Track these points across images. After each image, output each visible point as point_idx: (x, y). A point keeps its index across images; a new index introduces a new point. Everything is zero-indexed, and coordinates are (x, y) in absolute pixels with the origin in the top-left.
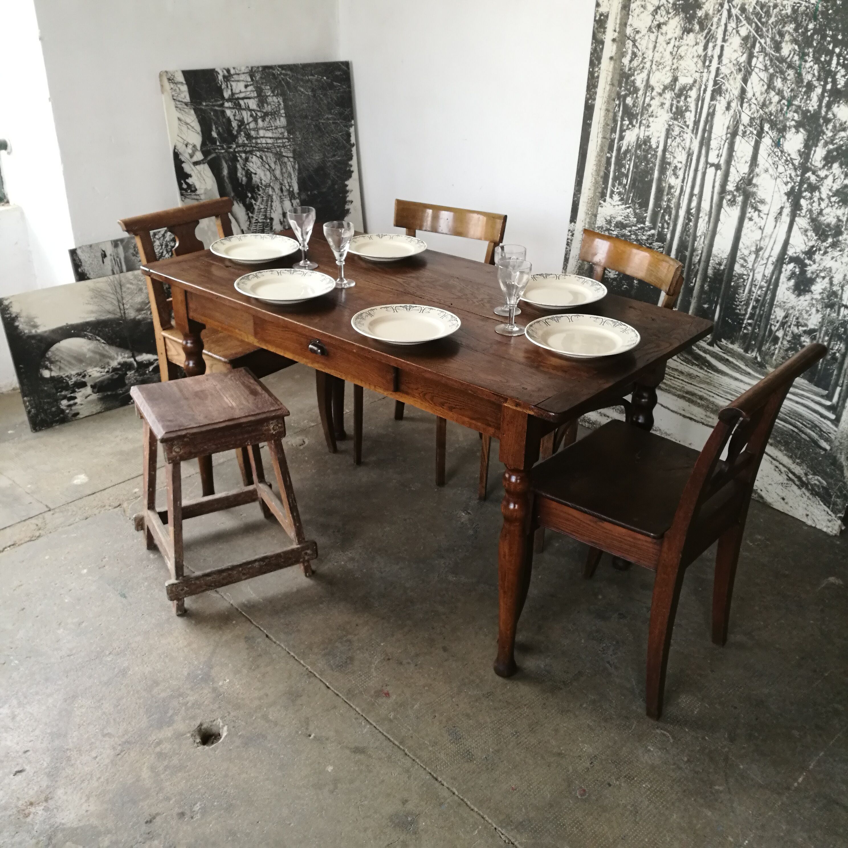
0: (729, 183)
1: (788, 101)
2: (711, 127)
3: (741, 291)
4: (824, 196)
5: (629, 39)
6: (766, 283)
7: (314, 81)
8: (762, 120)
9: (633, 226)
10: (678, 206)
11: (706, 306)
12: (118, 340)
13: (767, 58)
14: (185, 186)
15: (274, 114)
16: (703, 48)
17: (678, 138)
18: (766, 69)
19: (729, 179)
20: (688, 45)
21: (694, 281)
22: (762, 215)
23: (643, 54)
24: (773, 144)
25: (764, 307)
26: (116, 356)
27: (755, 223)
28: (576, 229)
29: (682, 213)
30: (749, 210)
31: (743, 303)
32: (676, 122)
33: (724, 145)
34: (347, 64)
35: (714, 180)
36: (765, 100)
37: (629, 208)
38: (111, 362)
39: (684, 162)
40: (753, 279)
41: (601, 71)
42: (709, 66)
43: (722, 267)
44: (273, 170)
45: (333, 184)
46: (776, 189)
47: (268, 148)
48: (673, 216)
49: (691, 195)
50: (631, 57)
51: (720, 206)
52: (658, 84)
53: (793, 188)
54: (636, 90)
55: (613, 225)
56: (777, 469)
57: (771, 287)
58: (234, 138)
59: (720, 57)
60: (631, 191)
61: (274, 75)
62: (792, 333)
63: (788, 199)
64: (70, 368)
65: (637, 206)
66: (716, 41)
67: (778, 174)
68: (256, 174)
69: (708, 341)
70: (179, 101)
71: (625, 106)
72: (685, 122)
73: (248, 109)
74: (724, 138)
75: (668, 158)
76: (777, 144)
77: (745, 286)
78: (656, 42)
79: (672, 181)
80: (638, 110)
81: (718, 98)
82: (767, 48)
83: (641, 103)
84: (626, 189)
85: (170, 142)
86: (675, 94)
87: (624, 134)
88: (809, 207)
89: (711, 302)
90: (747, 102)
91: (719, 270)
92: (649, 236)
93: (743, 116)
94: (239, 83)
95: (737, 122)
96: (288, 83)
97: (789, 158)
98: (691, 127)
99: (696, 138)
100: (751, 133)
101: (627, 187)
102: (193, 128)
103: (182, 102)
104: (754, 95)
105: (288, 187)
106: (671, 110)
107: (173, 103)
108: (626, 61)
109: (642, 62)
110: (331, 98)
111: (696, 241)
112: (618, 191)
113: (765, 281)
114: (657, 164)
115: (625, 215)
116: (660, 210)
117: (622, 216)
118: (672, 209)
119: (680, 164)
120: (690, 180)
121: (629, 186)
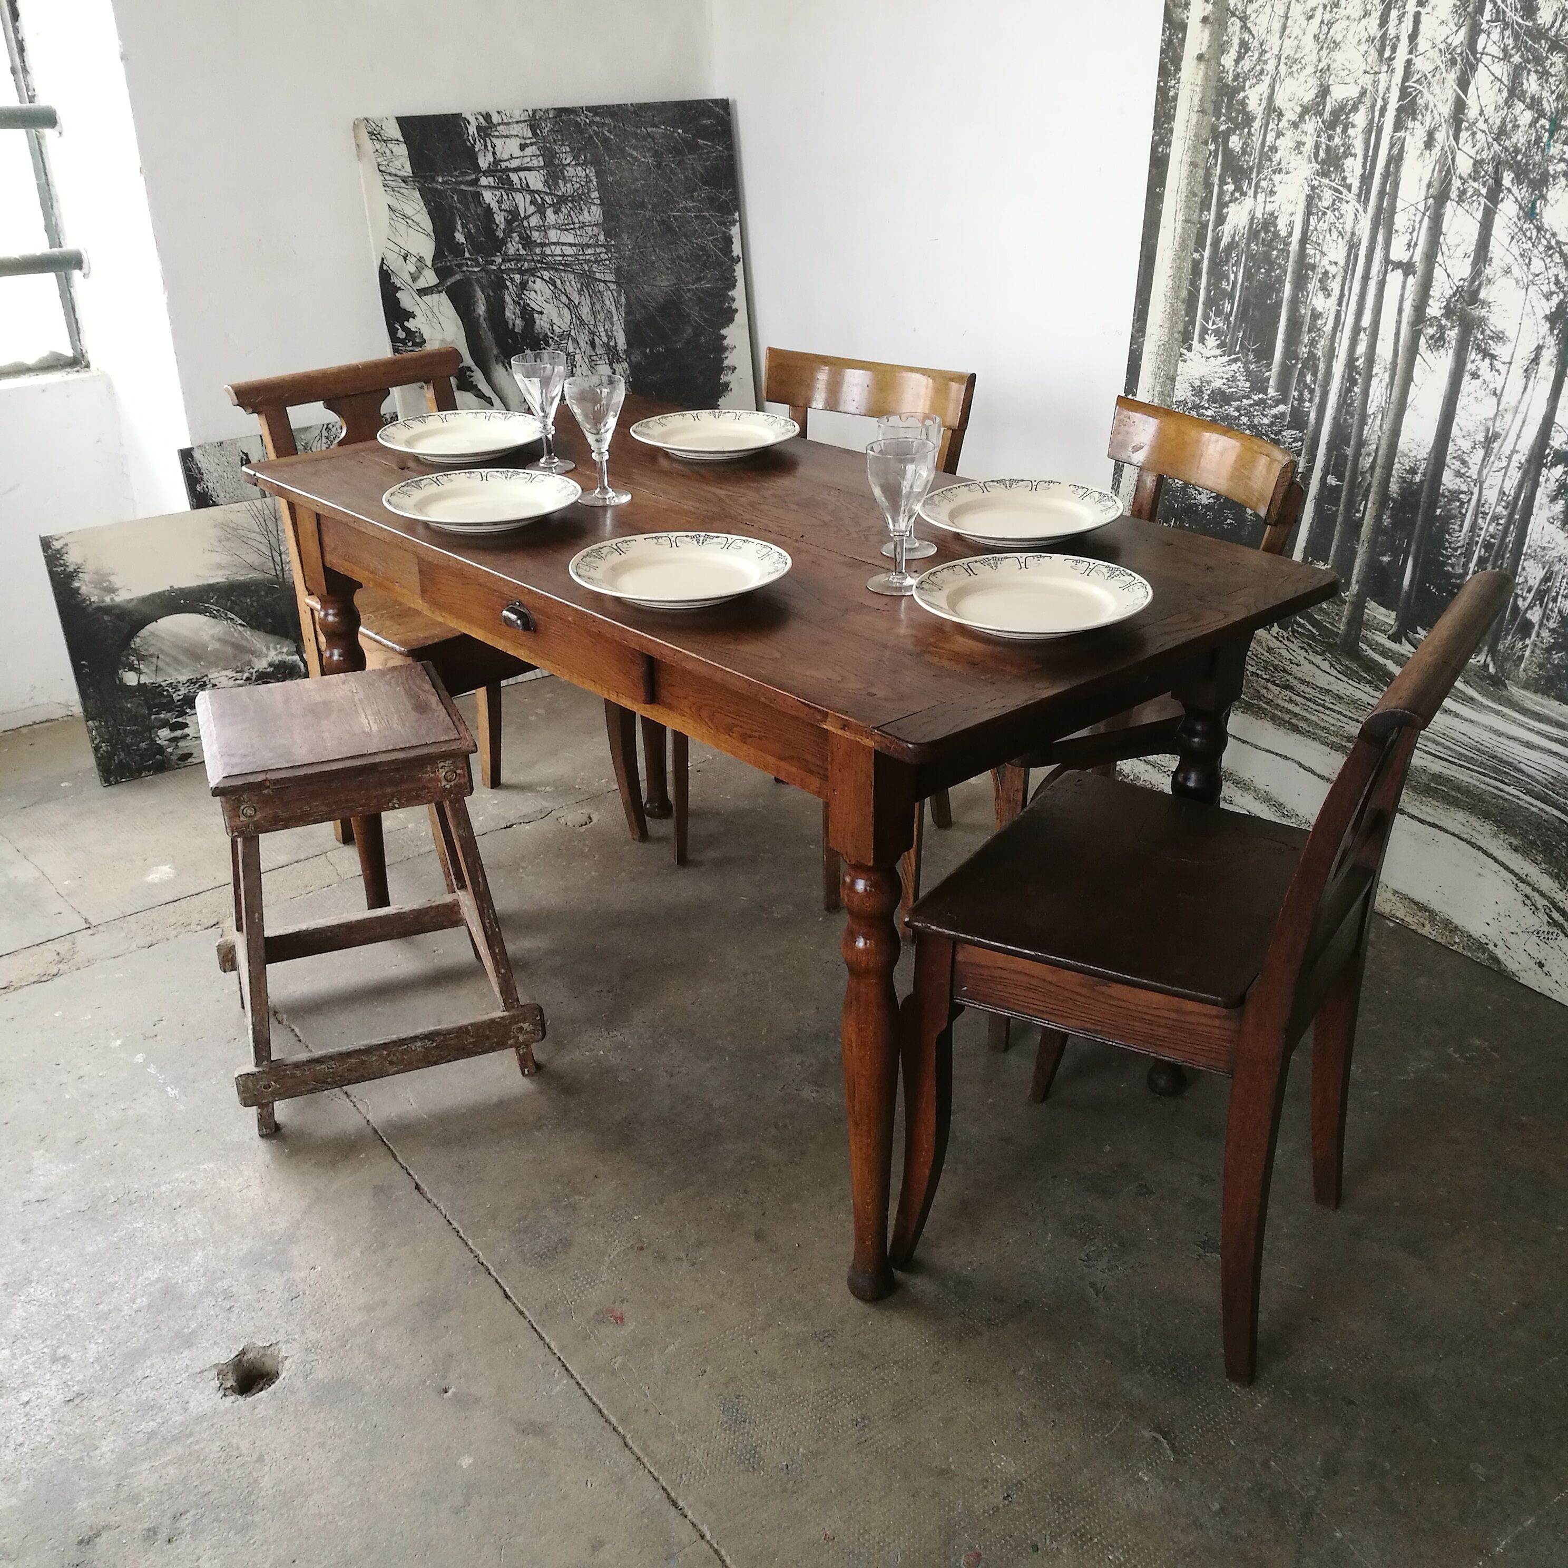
0: (1431, 302)
1: (1550, 120)
2: (1396, 185)
3: (1457, 527)
5: (1234, 15)
6: (1505, 507)
7: (658, 136)
8: (1499, 164)
9: (1244, 397)
10: (1331, 355)
11: (1386, 559)
12: (270, 620)
13: (1507, 33)
14: (401, 334)
15: (578, 200)
16: (1378, 22)
17: (1329, 212)
18: (1506, 57)
19: (1431, 293)
20: (1348, 18)
21: (1362, 509)
22: (1497, 364)
23: (1261, 45)
24: (1521, 214)
25: (1503, 559)
26: (264, 649)
27: (1484, 382)
29: (1338, 368)
30: (1472, 355)
31: (1459, 552)
32: (1326, 181)
33: (1421, 222)
34: (724, 105)
35: (1402, 295)
36: (1503, 123)
37: (1235, 361)
38: (255, 660)
39: (1342, 263)
40: (1479, 500)
41: (1181, 86)
42: (1391, 59)
43: (1418, 478)
44: (577, 307)
45: (697, 335)
46: (1528, 308)
47: (565, 265)
48: (1320, 376)
49: (1357, 330)
50: (1239, 52)
51: (1413, 351)
52: (1291, 104)
53: (1561, 305)
54: (1249, 119)
55: (1207, 397)
56: (1528, 902)
57: (1517, 517)
58: (497, 245)
59: (1413, 37)
60: (1240, 325)
61: (577, 124)
62: (1560, 612)
63: (1552, 329)
64: (176, 669)
65: (1251, 357)
66: (1404, 6)
67: (1531, 277)
68: (541, 313)
69: (1390, 632)
70: (390, 174)
71: (1228, 153)
72: (1344, 179)
73: (526, 189)
74: (1421, 207)
75: (1311, 257)
76: (1530, 213)
77: (1465, 515)
78: (1287, 18)
79: (1319, 302)
80: (1253, 160)
81: (1410, 124)
82: (1508, 11)
83: (1257, 146)
84: (1229, 323)
85: (374, 253)
86: (1323, 122)
87: (1225, 211)
89: (1395, 550)
90: (1467, 129)
91: (1411, 483)
92: (1275, 416)
93: (1460, 157)
94: (508, 140)
95: (1448, 172)
96: (606, 141)
97: (1553, 243)
98: (1355, 189)
99: (1365, 211)
100: (1477, 192)
101: (1232, 319)
102: (418, 224)
103: (396, 175)
104: (1482, 113)
105: (605, 339)
106: (1316, 155)
107: (379, 178)
108: (1228, 61)
109: (1259, 60)
110: (693, 169)
111: (1366, 424)
112: (1215, 327)
113: (1503, 504)
114: (1290, 269)
115: (1228, 376)
116: (1296, 363)
117: (1222, 378)
118: (1319, 359)
119: (1334, 266)
120: (1354, 299)
121: (1236, 317)
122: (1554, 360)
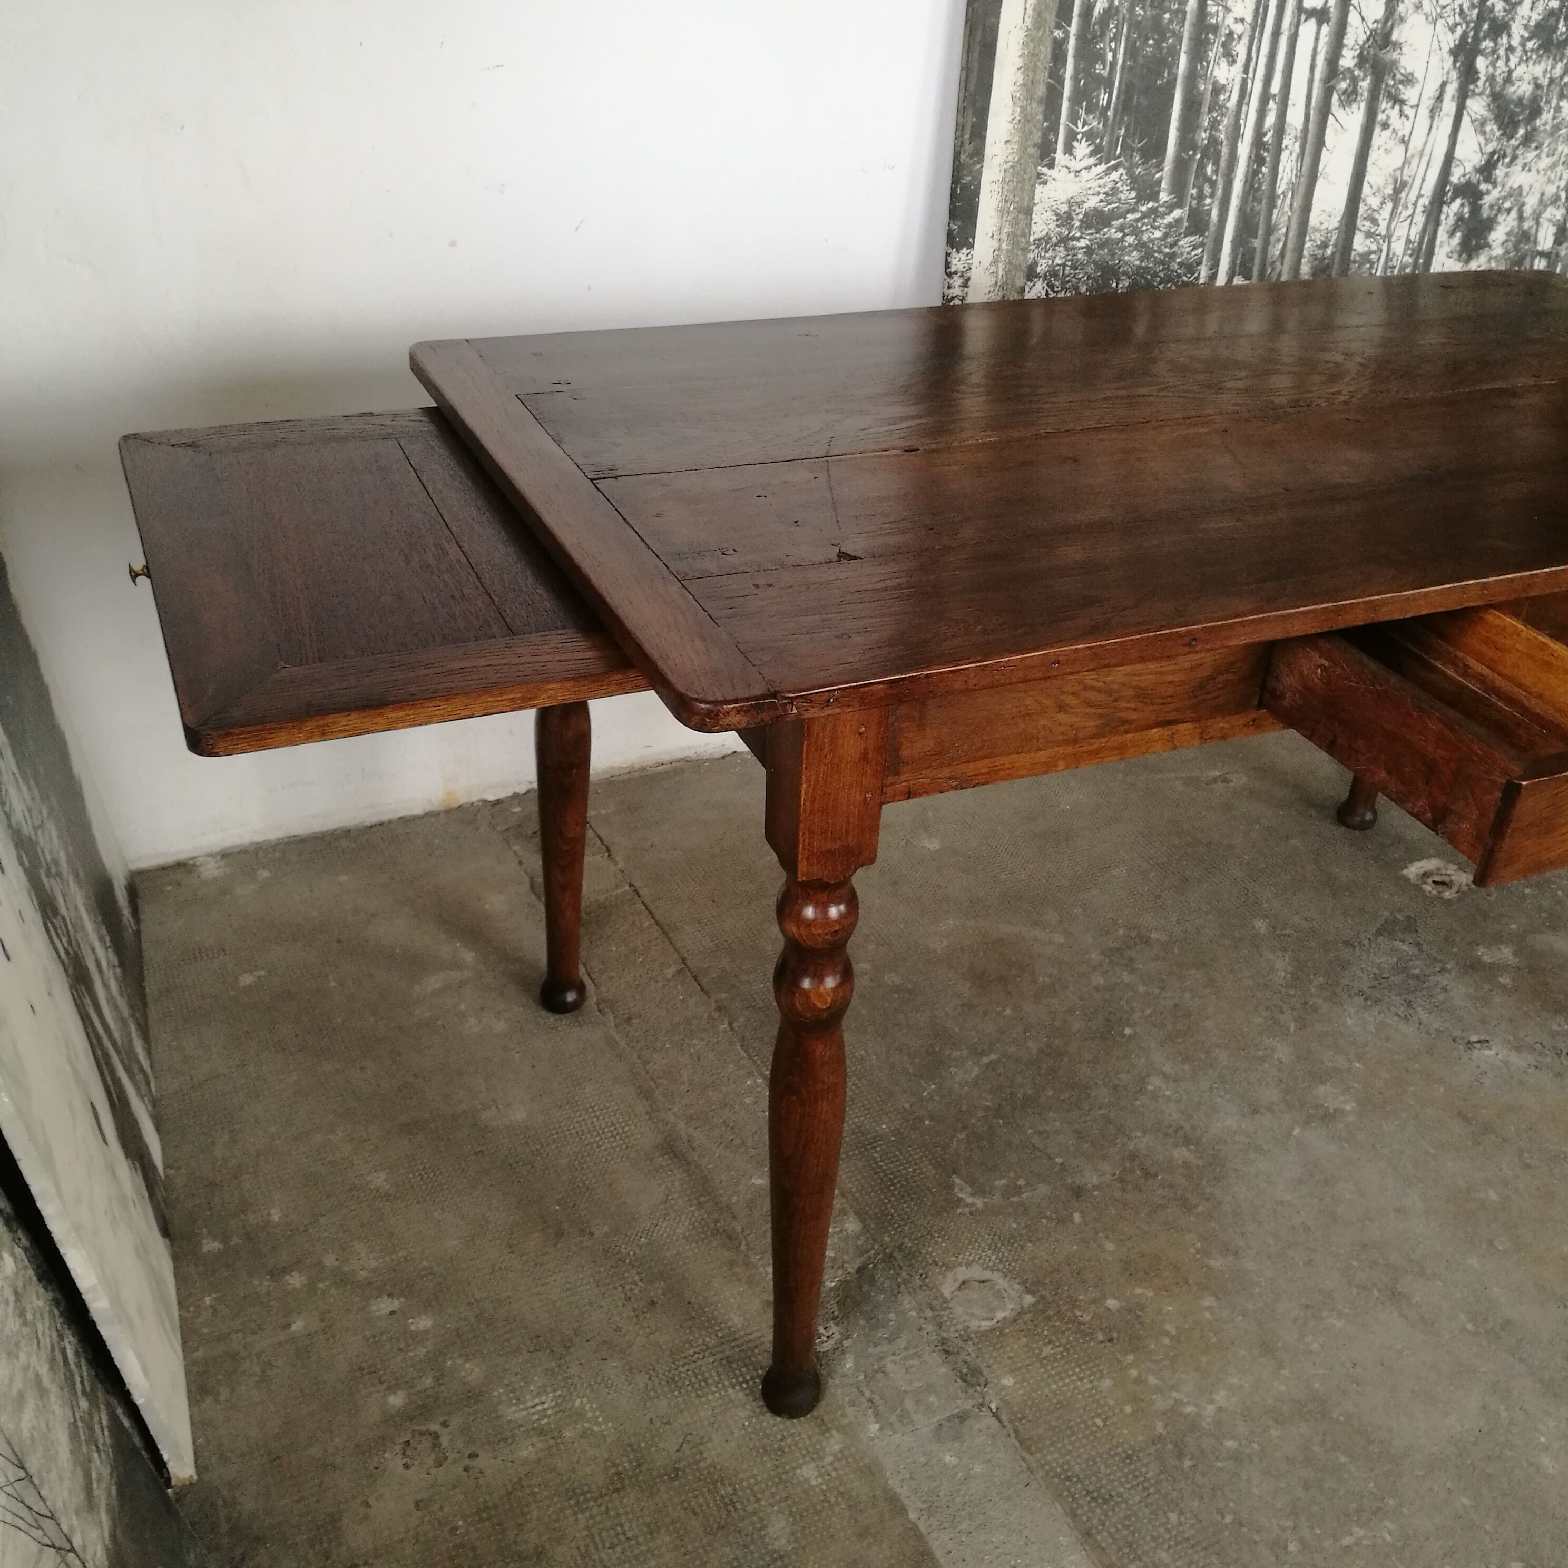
4: (1515, 42)
6: (1411, 256)
9: (1128, 212)
10: (1235, 134)
19: (1345, 41)
22: (1408, 111)
27: (1394, 130)
28: (975, 262)
29: (1244, 149)
30: (1384, 104)
35: (1315, 49)
37: (1115, 168)
39: (1249, 19)
40: (1387, 255)
43: (1329, 252)
46: (1436, 43)
48: (1223, 164)
49: (1265, 98)
51: (1325, 111)
53: (1464, 36)
55: (1077, 224)
57: (1421, 261)
60: (1122, 119)
63: (1454, 64)
65: (1137, 158)
67: (1439, 10)
75: (1212, 15)
79: (1221, 72)
84: (1106, 119)
88: (1491, 70)
91: (1323, 258)
92: (1170, 226)
101: (1110, 114)
111: (1275, 207)
112: (1086, 128)
113: (1409, 252)
114: (1186, 35)
115: (1106, 189)
116: (1195, 154)
117: (1099, 194)
118: (1222, 143)
119: (1240, 25)
120: (1262, 61)
121: (1116, 110)
122: (1456, 95)
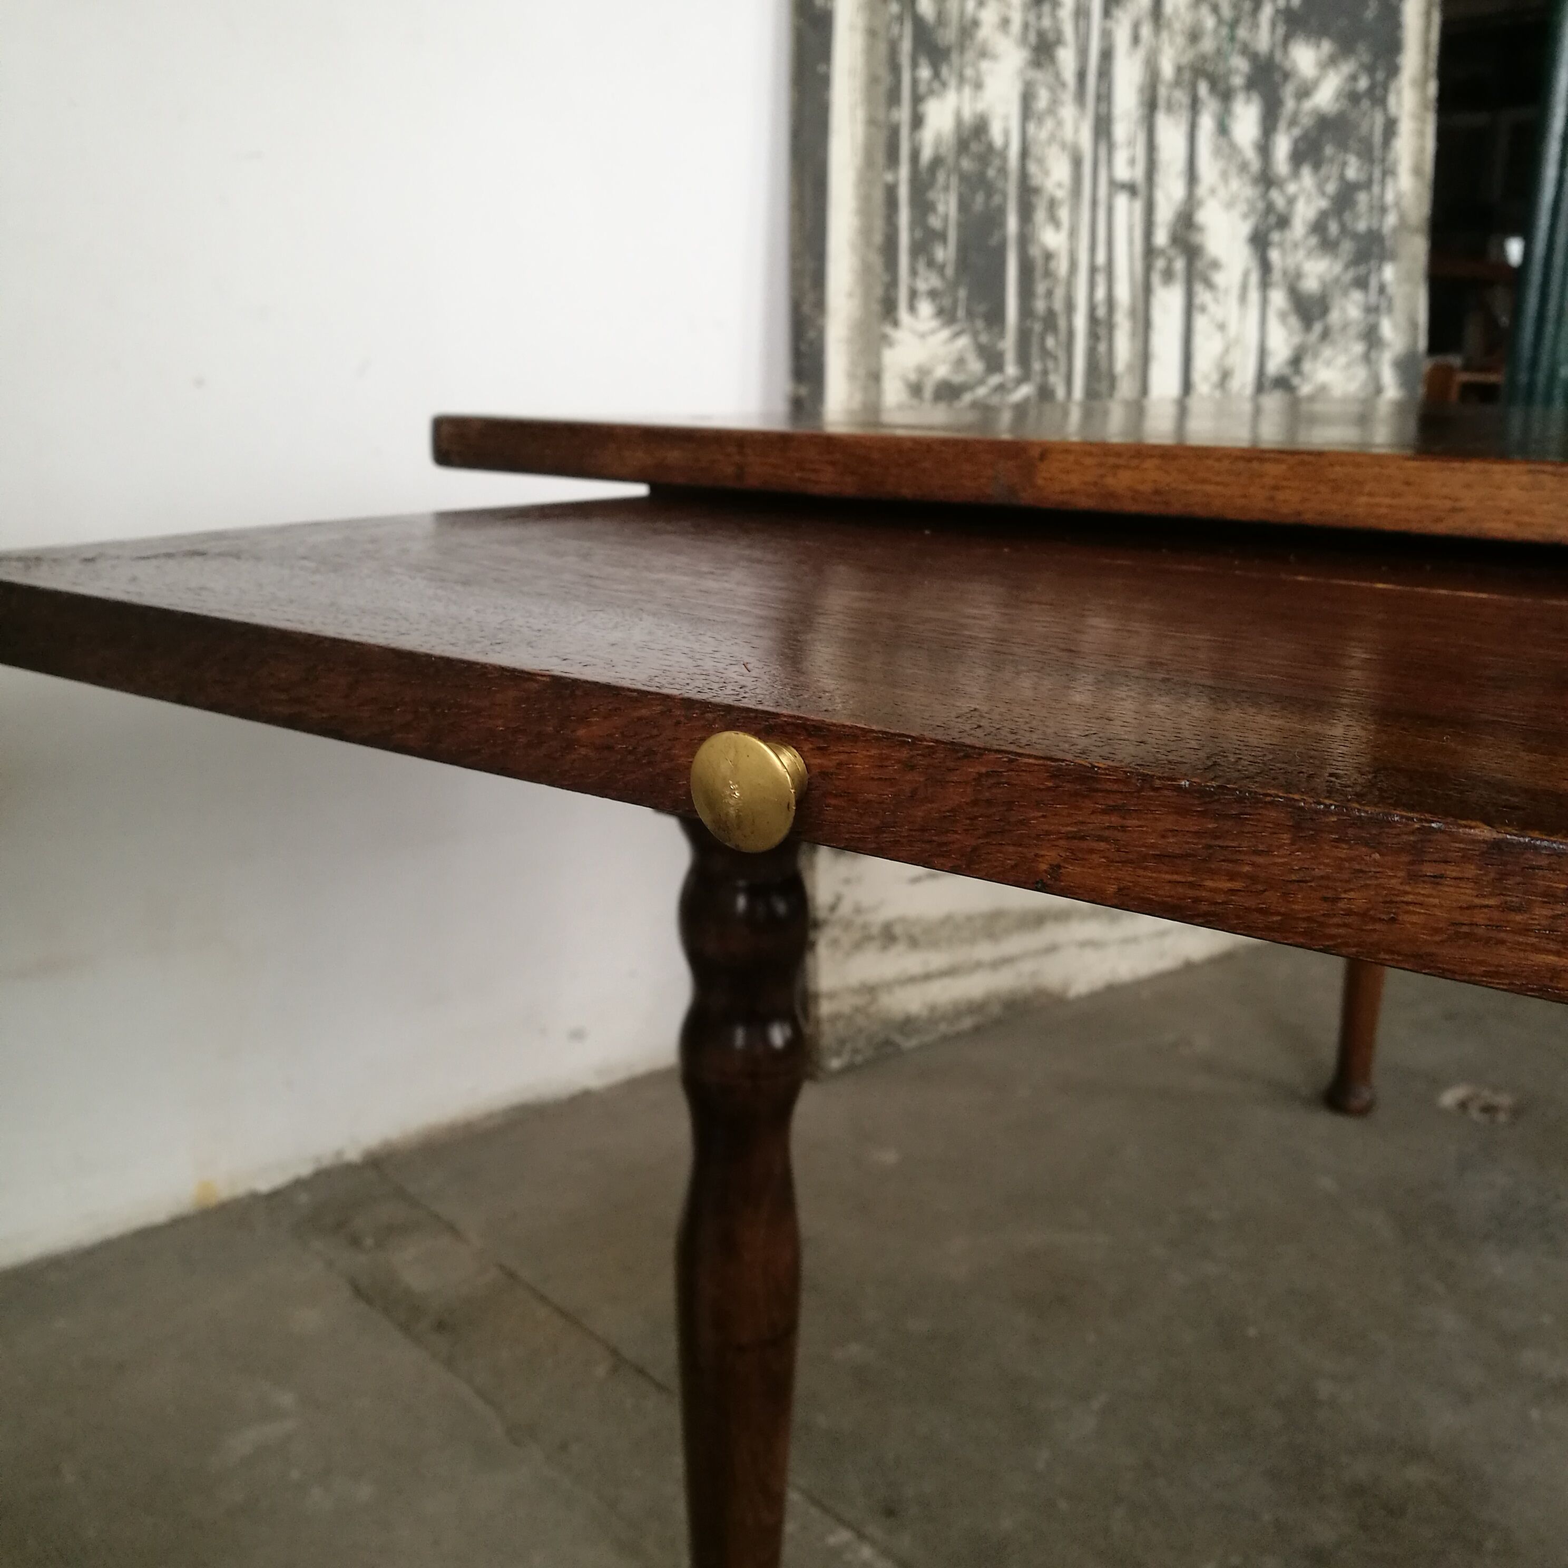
0: (1157, 229)
1: (1227, 27)
8: (1194, 71)
9: (978, 384)
10: (1070, 307)
17: (1047, 117)
19: (1156, 218)
24: (1217, 127)
27: (1212, 315)
29: (1080, 323)
30: (1199, 288)
32: (1040, 74)
33: (1137, 133)
36: (1194, 24)
37: (959, 333)
39: (1067, 184)
46: (1231, 230)
48: (1062, 337)
49: (1093, 270)
51: (1148, 289)
53: (1256, 226)
60: (961, 279)
63: (1252, 252)
65: (980, 324)
71: (919, 21)
72: (1059, 73)
74: (1136, 115)
75: (1033, 177)
76: (1223, 127)
79: (1049, 238)
80: (951, 34)
81: (1116, 12)
83: (956, 15)
84: (945, 277)
87: (922, 108)
88: (1283, 262)
90: (1165, 26)
93: (1162, 58)
95: (1153, 75)
97: (1243, 159)
98: (1071, 87)
99: (1084, 117)
100: (1181, 101)
101: (948, 271)
106: (1025, 37)
112: (927, 286)
114: (1012, 194)
115: (954, 357)
116: (1035, 325)
117: (946, 362)
118: (1058, 314)
119: (1060, 190)
120: (1085, 229)
121: (953, 267)
122: (1258, 287)
